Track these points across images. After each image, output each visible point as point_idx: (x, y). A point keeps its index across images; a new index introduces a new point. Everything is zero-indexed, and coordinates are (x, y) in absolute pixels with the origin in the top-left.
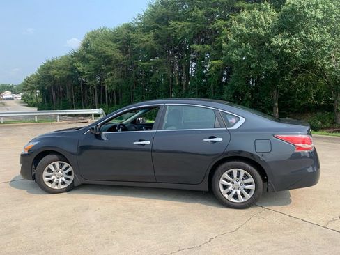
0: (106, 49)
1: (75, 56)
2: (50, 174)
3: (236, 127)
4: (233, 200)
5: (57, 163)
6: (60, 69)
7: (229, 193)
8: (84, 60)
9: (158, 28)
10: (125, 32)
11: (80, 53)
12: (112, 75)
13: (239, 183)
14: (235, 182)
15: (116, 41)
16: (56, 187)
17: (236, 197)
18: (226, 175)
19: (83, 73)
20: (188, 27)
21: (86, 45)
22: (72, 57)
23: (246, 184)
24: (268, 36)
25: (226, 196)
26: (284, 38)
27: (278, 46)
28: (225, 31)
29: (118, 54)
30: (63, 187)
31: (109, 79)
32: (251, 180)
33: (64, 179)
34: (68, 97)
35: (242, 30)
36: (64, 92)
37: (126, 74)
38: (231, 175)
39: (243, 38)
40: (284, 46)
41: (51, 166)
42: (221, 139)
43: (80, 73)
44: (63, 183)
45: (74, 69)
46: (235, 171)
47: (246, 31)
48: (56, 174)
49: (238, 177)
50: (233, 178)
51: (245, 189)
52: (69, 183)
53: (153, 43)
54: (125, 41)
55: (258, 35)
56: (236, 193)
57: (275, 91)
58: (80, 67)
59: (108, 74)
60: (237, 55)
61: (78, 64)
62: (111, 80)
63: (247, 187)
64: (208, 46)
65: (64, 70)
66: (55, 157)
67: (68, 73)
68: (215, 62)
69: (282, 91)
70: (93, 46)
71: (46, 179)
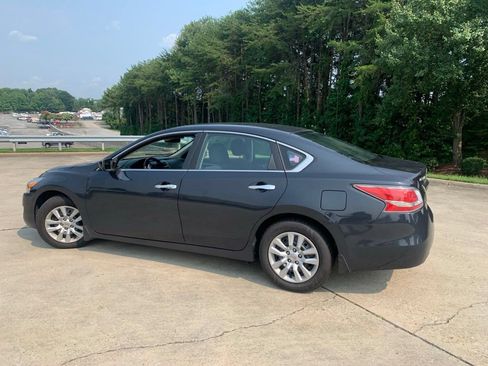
0: (208, 49)
1: (168, 60)
2: (55, 222)
3: (298, 169)
4: (287, 278)
5: (63, 209)
6: (148, 78)
7: (282, 268)
8: (180, 65)
9: (282, 17)
10: (236, 23)
11: (175, 55)
12: (215, 87)
13: (297, 253)
14: (291, 252)
15: (223, 37)
16: (63, 241)
17: (291, 273)
18: (278, 240)
19: (177, 85)
20: (326, 13)
21: (182, 44)
22: (164, 60)
23: (306, 257)
24: (449, 25)
25: (278, 271)
26: (475, 27)
27: (464, 41)
28: (383, 19)
29: (225, 56)
30: (73, 240)
31: (212, 93)
32: (313, 250)
33: (74, 231)
34: (160, 117)
35: (405, 17)
36: (154, 111)
37: (235, 86)
38: (285, 240)
40: (475, 41)
41: (55, 212)
42: (272, 187)
43: (174, 84)
44: (73, 236)
45: (166, 78)
46: (291, 236)
47: (412, 17)
48: (63, 223)
49: (295, 245)
50: (287, 245)
51: (304, 264)
52: (80, 236)
53: (274, 39)
54: (235, 37)
55: (431, 23)
56: (292, 268)
57: (458, 114)
58: (174, 75)
59: (212, 85)
60: (395, 56)
61: (171, 71)
62: (216, 94)
63: (308, 261)
64: (354, 43)
65: (154, 79)
66: (60, 199)
67: (159, 84)
68: (364, 67)
69: (471, 114)
70: (191, 45)
71: (49, 229)
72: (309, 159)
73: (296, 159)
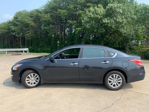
0: (26, 20)
1: (10, 23)
4: (113, 87)
5: (32, 74)
6: (2, 29)
7: (111, 84)
8: (15, 25)
9: (52, 12)
10: (36, 13)
11: (13, 21)
12: (29, 32)
13: (116, 80)
14: (114, 80)
15: (31, 17)
16: (31, 85)
17: (114, 86)
18: (110, 77)
19: (14, 31)
20: (66, 12)
21: (16, 18)
22: (8, 23)
23: (118, 80)
24: (101, 19)
25: (110, 85)
26: (108, 19)
27: (106, 23)
28: (83, 15)
29: (32, 23)
30: (34, 85)
31: (28, 34)
32: (121, 78)
33: (35, 82)
34: (6, 42)
36: (4, 40)
37: (35, 32)
38: (113, 77)
39: (91, 19)
40: (108, 23)
41: (29, 76)
43: (13, 31)
44: (34, 83)
45: (9, 29)
46: (114, 75)
47: (92, 16)
48: (31, 79)
50: (113, 78)
51: (118, 82)
52: (37, 83)
53: (50, 19)
54: (35, 17)
55: (97, 18)
56: (114, 84)
57: (103, 42)
58: (13, 28)
59: (28, 32)
60: (89, 26)
61: (12, 27)
62: (29, 35)
63: (119, 81)
64: (75, 21)
65: (4, 29)
66: (31, 71)
67: (6, 31)
68: (78, 28)
70: (20, 19)
71: (27, 82)
72: (116, 54)
73: (112, 54)
